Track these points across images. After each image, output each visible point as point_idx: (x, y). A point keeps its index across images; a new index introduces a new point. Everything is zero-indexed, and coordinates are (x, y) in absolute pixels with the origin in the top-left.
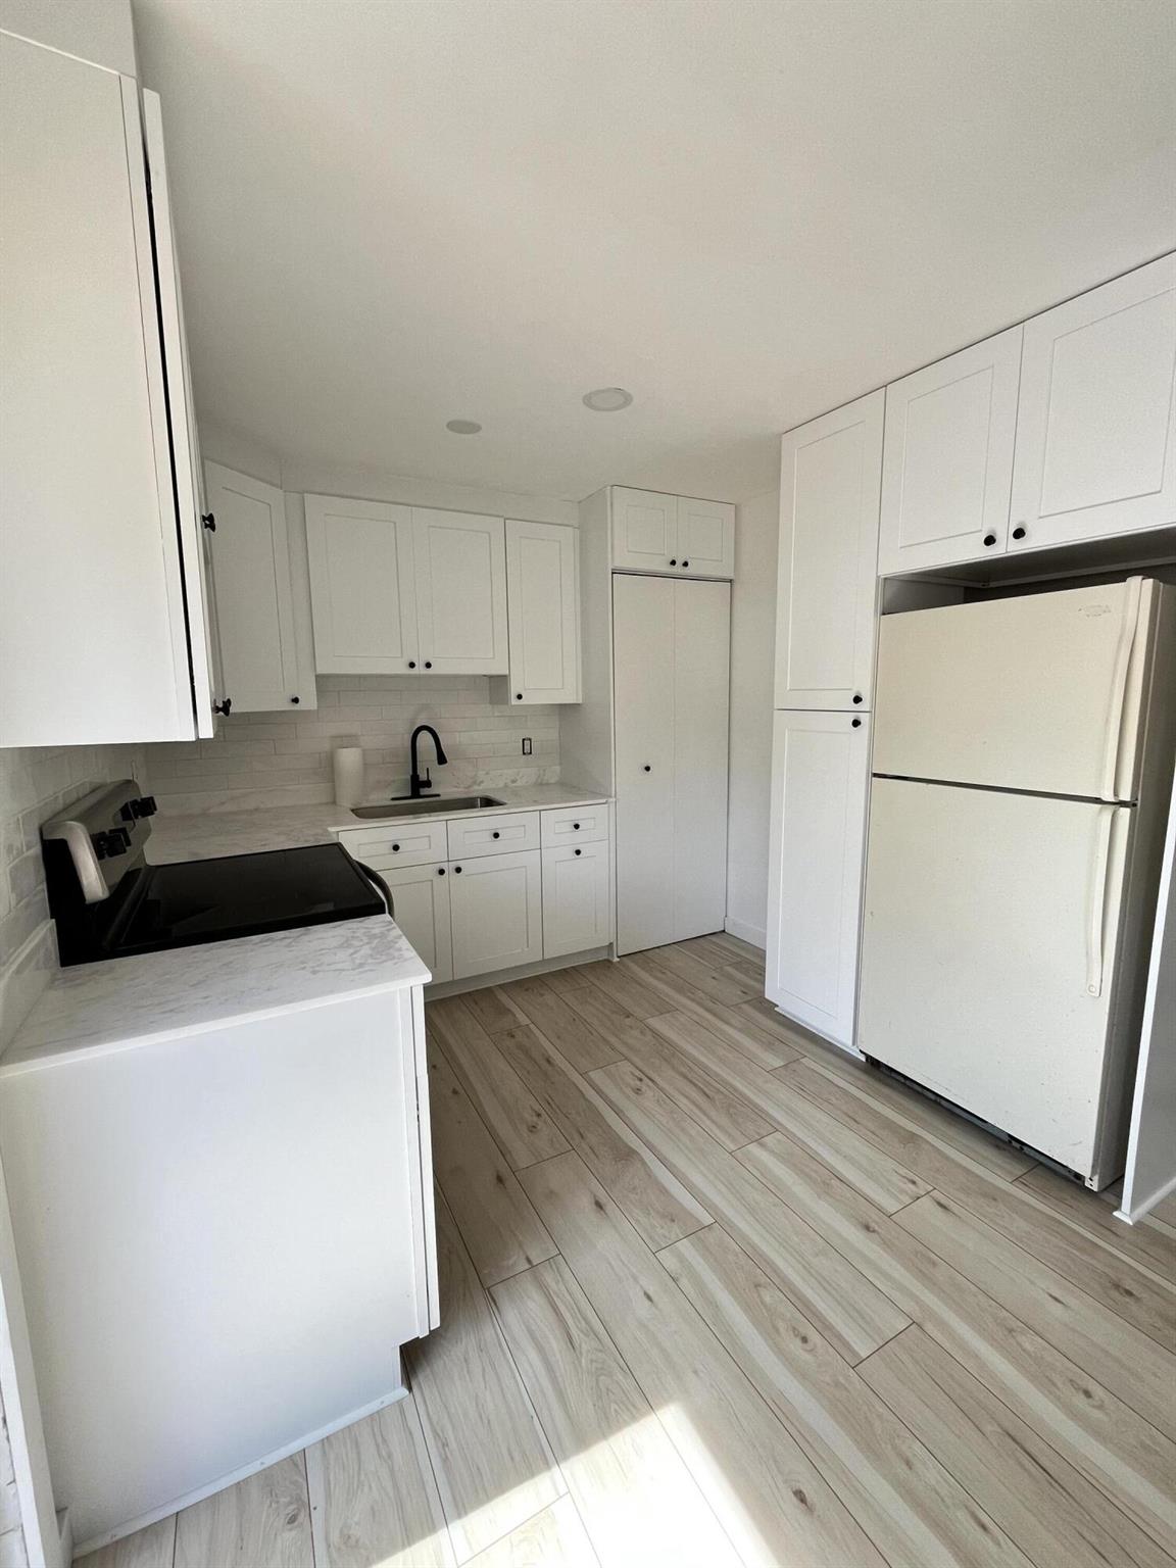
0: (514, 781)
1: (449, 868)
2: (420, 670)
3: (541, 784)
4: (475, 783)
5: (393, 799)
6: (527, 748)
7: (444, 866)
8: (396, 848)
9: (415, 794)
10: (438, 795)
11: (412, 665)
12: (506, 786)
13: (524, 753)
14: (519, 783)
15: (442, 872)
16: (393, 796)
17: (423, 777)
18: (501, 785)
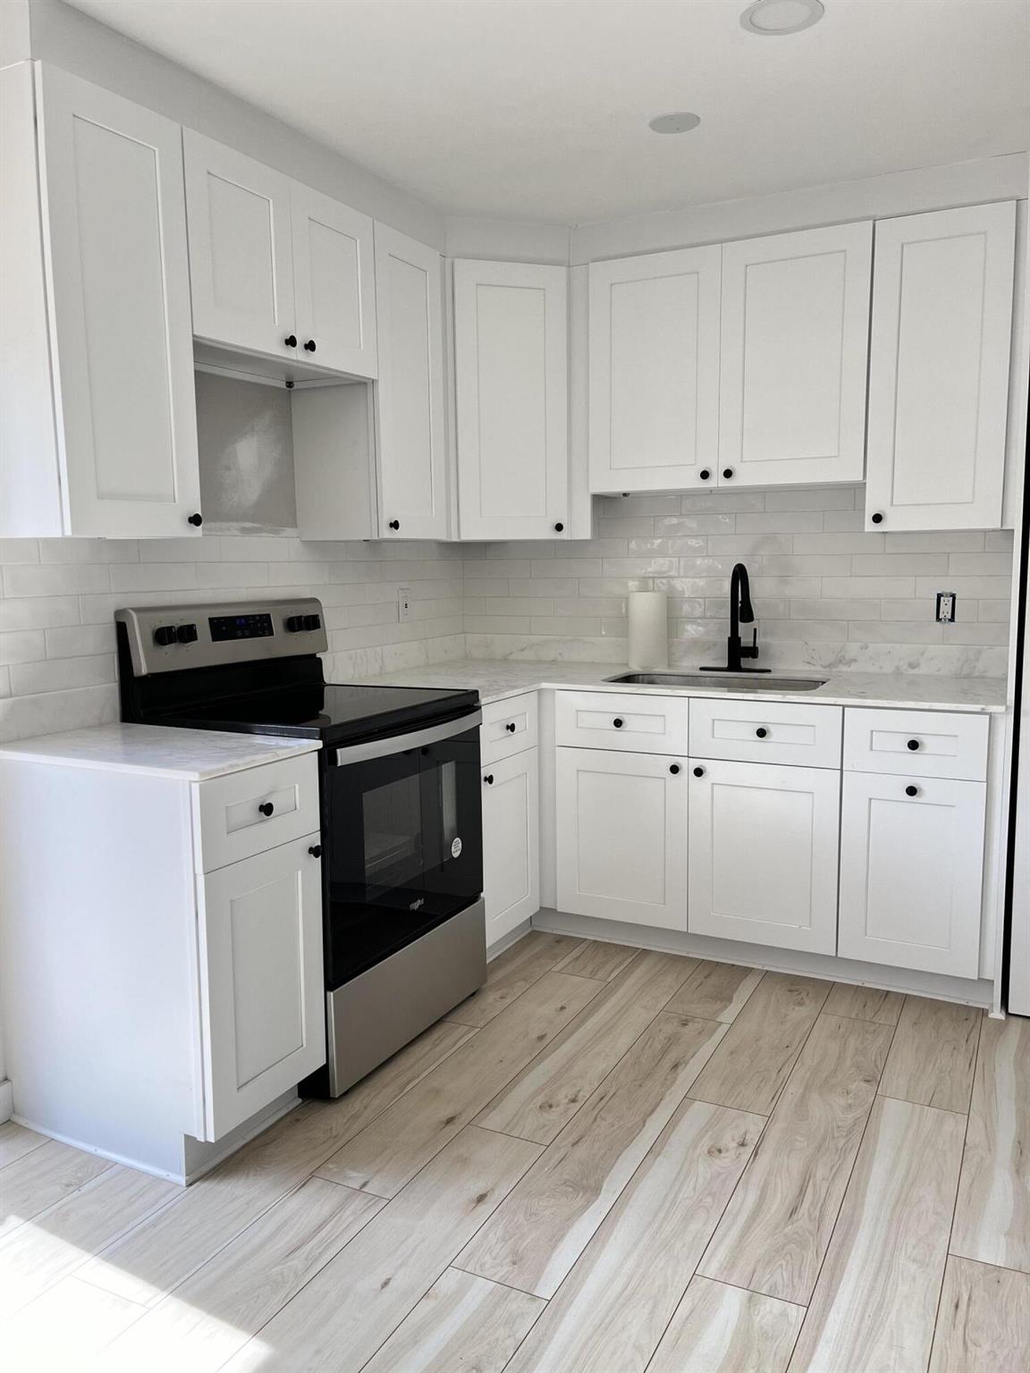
0: (912, 666)
1: (688, 766)
2: (716, 481)
3: (968, 677)
4: (841, 661)
5: (702, 669)
6: (946, 609)
7: (682, 762)
8: (618, 723)
9: (734, 665)
10: (769, 671)
11: (705, 475)
12: (898, 673)
13: (938, 619)
14: (923, 670)
15: (675, 769)
16: (702, 666)
17: (746, 640)
18: (888, 668)
